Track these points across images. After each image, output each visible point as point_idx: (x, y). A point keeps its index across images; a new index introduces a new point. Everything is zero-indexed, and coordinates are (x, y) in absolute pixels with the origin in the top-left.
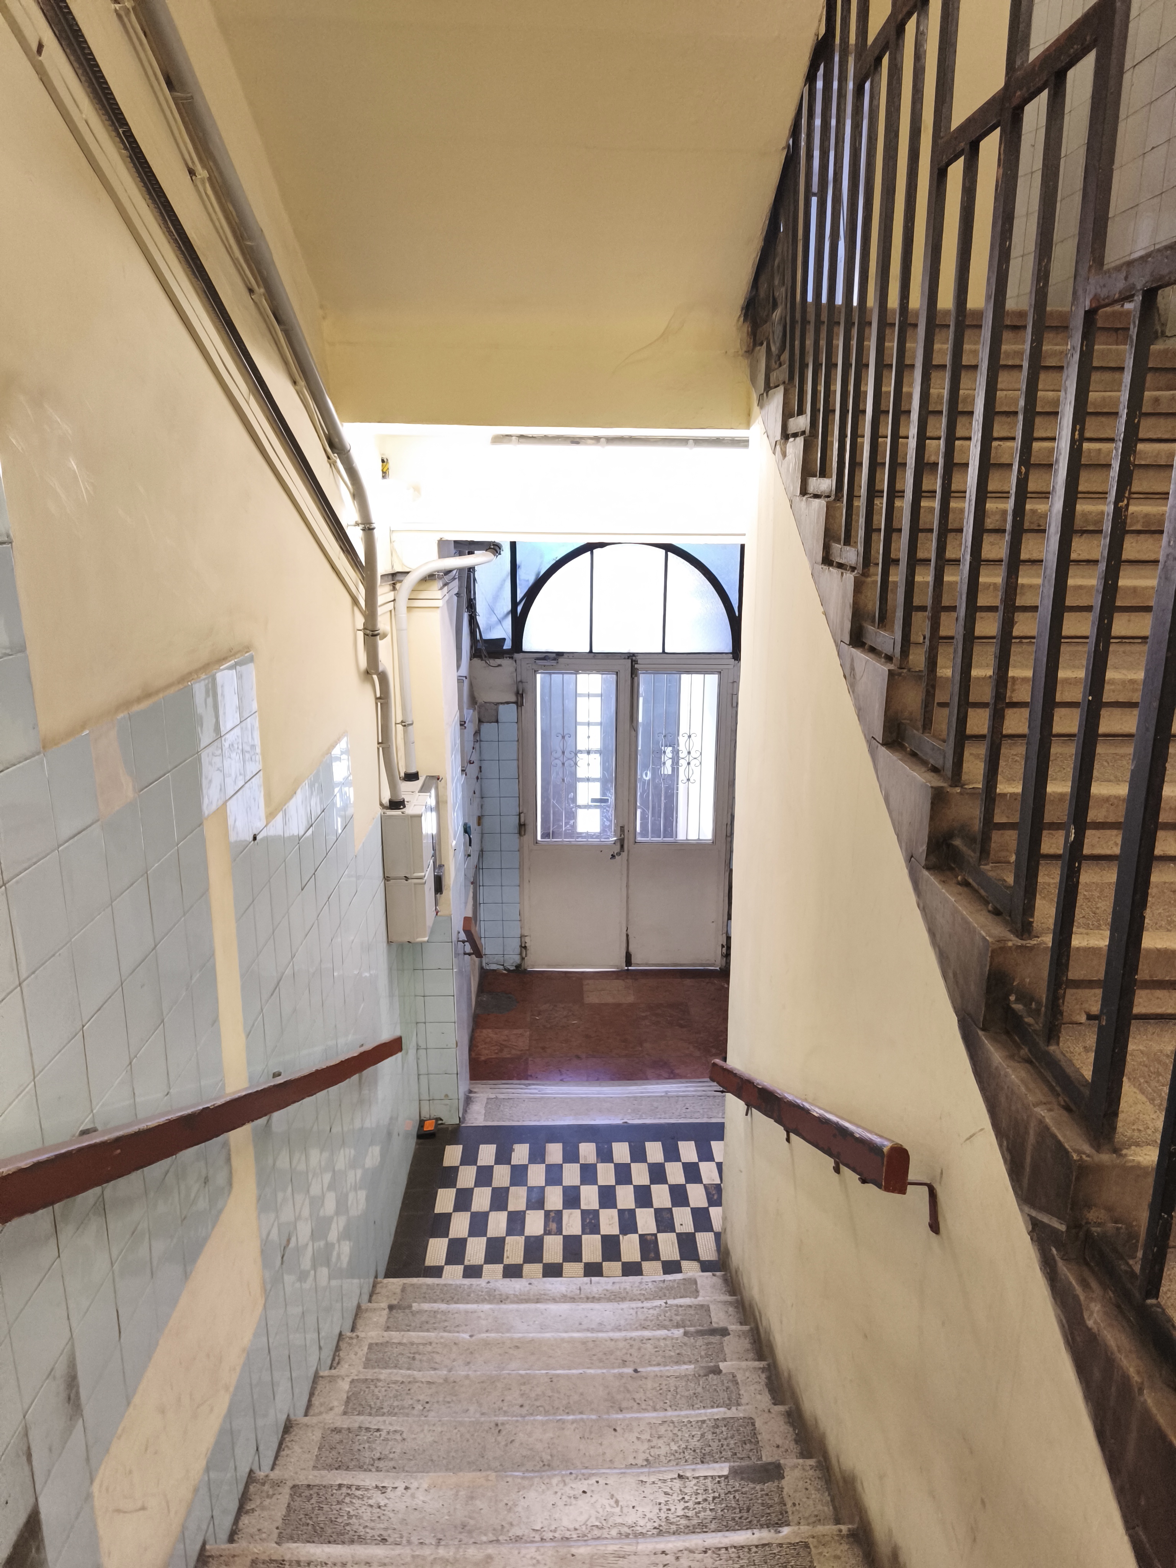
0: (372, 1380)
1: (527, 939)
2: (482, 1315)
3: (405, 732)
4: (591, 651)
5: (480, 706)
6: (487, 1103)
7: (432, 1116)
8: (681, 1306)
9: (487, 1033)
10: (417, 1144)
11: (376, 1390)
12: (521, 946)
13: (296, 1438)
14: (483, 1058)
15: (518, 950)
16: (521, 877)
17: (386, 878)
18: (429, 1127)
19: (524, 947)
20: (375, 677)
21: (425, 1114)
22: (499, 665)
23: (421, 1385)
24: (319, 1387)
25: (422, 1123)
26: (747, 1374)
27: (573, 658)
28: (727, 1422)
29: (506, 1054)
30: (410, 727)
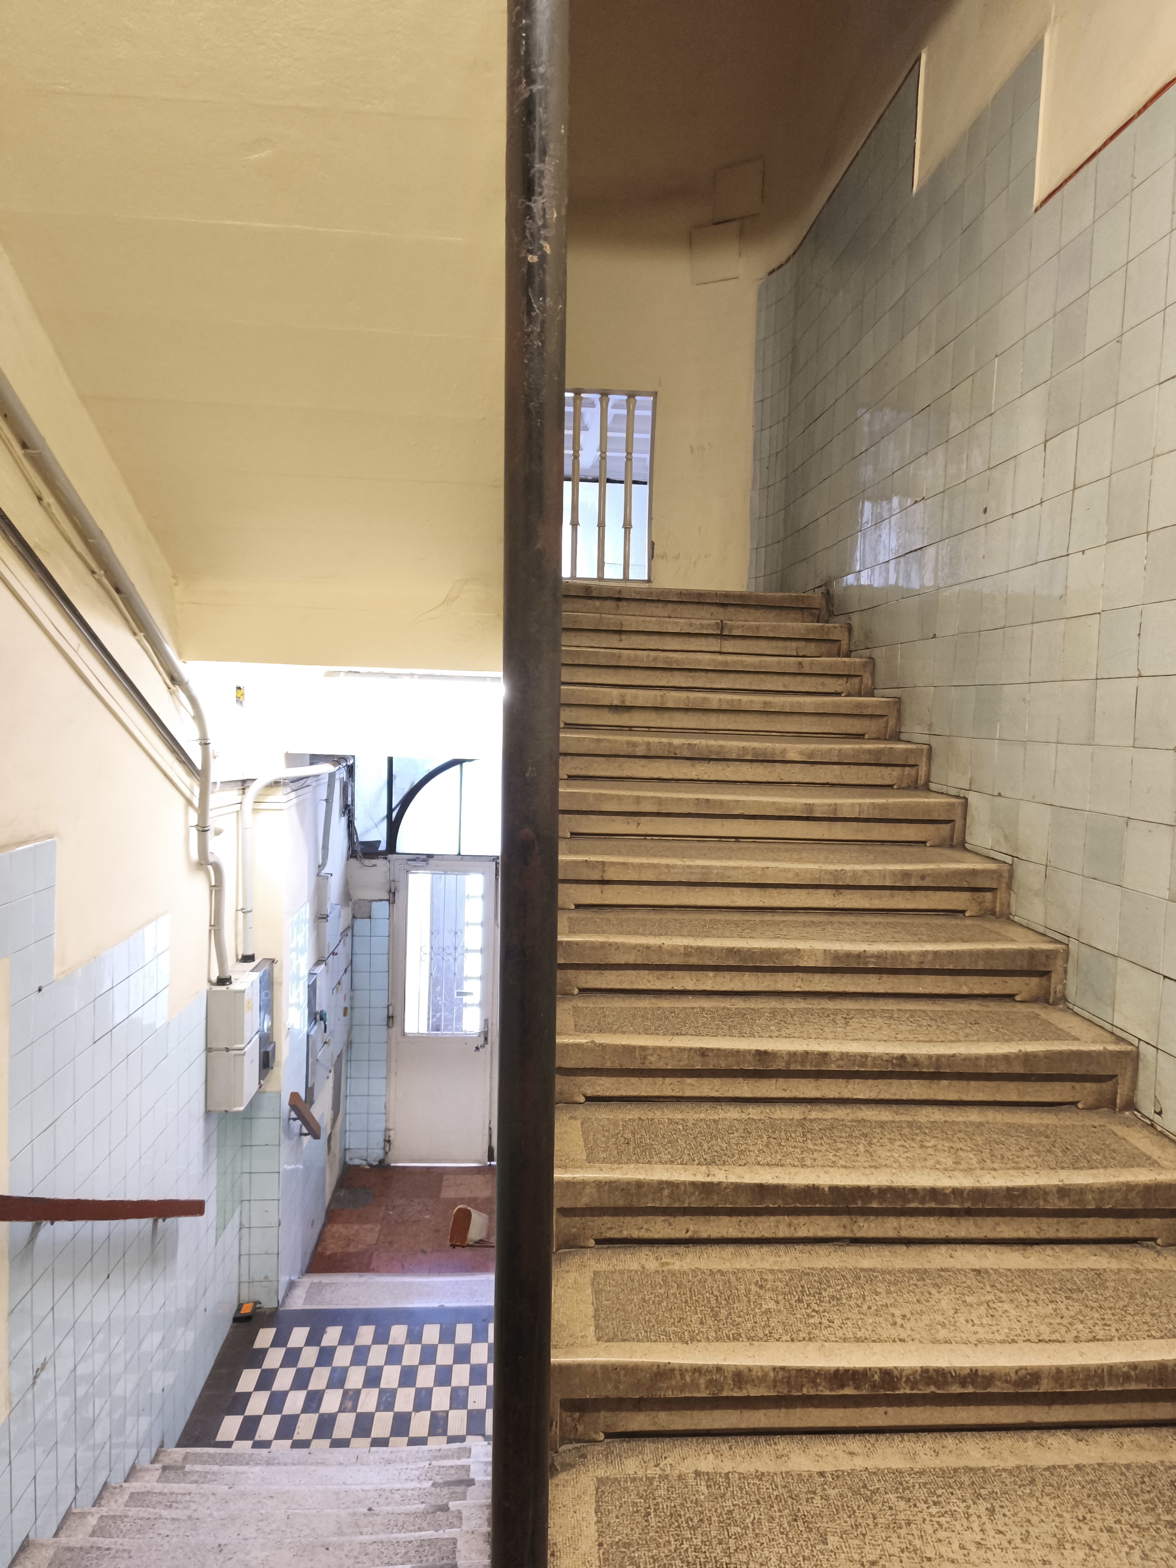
0: (120, 1517)
1: (391, 1133)
2: (251, 1476)
3: (244, 918)
4: (459, 854)
5: (355, 903)
6: (310, 1287)
7: (251, 1299)
8: (443, 1467)
9: (338, 1229)
10: (232, 1327)
11: (122, 1525)
12: (385, 1140)
13: (30, 1556)
14: (328, 1253)
15: (382, 1145)
16: (388, 1070)
17: (208, 1050)
18: (246, 1310)
19: (388, 1141)
20: (210, 867)
21: (244, 1297)
22: (374, 865)
23: (165, 1521)
24: (68, 1523)
25: (240, 1306)
26: (473, 1510)
27: (442, 860)
28: (431, 1542)
29: (352, 1249)
30: (249, 914)
